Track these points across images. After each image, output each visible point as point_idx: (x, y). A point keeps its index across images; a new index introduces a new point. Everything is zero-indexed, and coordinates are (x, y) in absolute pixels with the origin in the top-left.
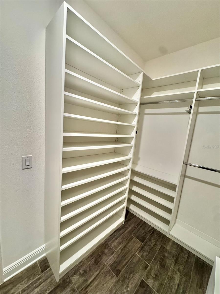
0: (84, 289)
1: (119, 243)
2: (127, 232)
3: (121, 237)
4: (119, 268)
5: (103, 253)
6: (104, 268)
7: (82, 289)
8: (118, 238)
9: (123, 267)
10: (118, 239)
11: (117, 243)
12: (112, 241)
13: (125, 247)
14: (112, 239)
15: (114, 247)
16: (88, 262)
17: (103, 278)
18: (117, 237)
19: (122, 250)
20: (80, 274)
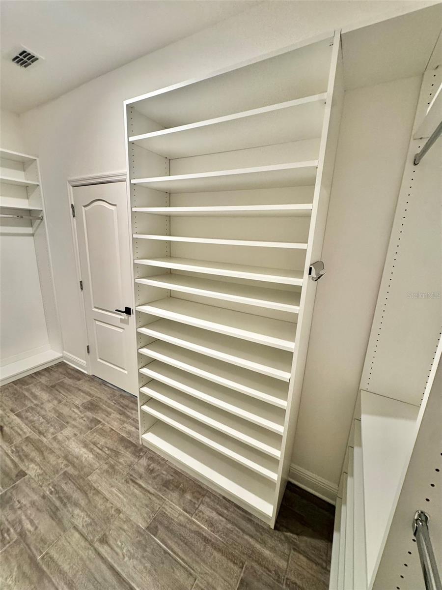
0: (131, 477)
1: (211, 523)
2: (249, 543)
3: (229, 526)
4: (161, 531)
5: (184, 491)
6: (159, 499)
7: (131, 475)
8: (223, 519)
9: (163, 541)
10: (221, 517)
11: (209, 517)
12: (212, 503)
13: (206, 540)
14: (218, 504)
15: (201, 511)
16: (166, 471)
17: (144, 502)
18: (225, 516)
19: (198, 533)
20: (149, 466)
